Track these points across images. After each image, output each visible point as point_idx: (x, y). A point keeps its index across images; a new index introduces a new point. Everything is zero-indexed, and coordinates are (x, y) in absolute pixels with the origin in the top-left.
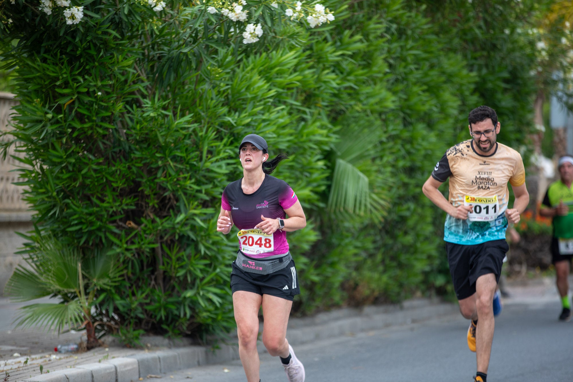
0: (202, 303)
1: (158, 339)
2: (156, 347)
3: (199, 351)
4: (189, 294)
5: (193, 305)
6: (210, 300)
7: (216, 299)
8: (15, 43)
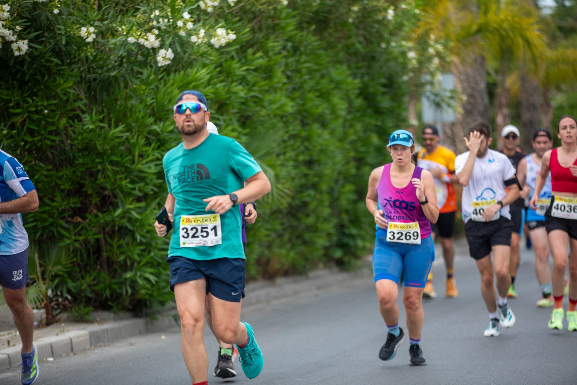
0: (140, 282)
1: (105, 314)
2: (104, 320)
3: (140, 322)
4: (129, 275)
5: (133, 284)
6: (147, 280)
7: (152, 278)
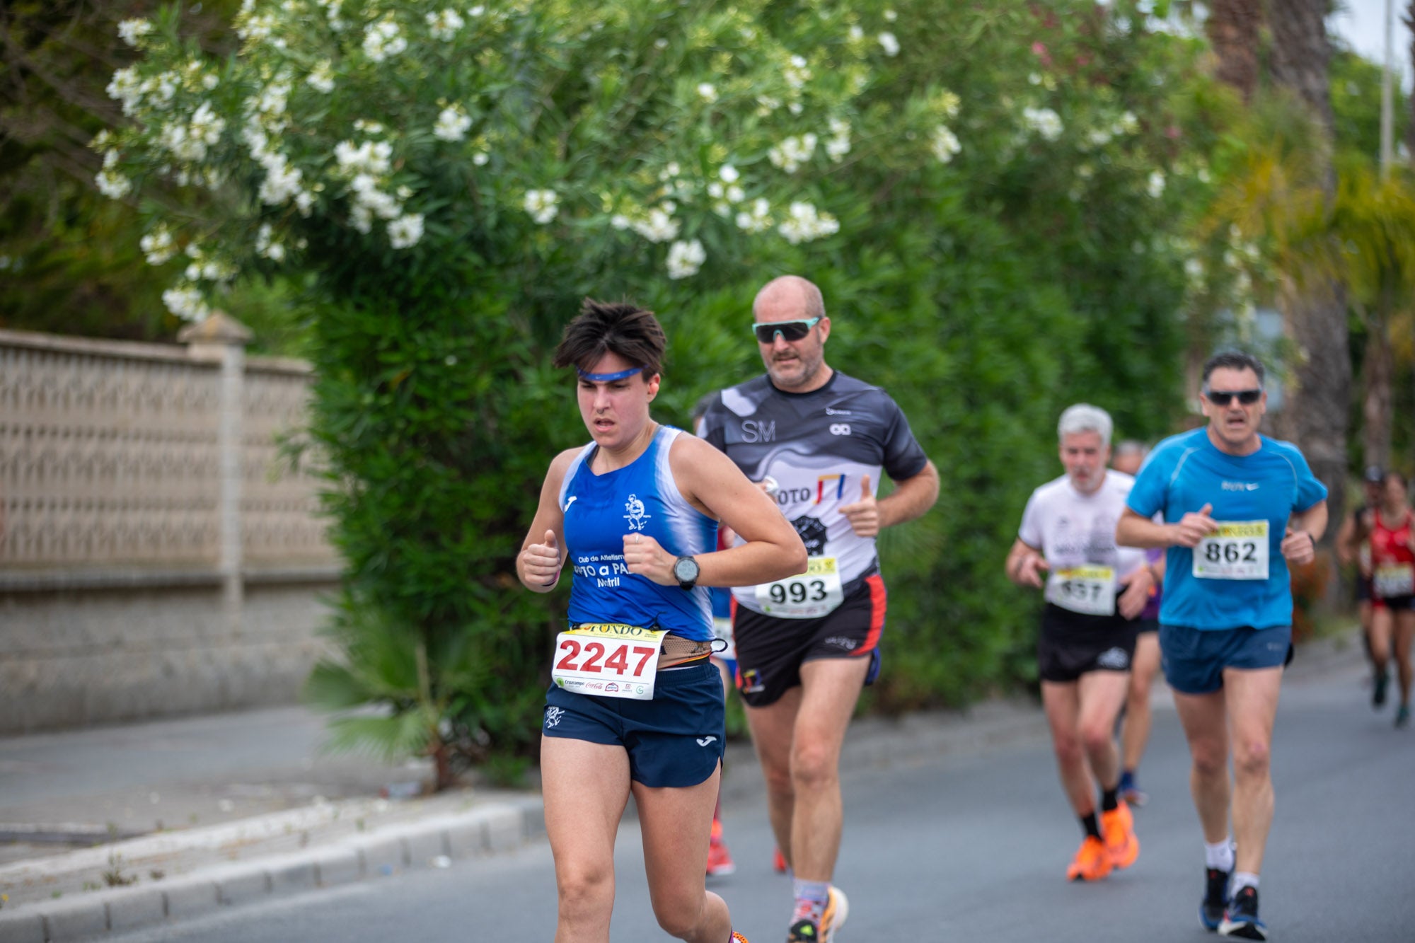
8: (311, 279)
